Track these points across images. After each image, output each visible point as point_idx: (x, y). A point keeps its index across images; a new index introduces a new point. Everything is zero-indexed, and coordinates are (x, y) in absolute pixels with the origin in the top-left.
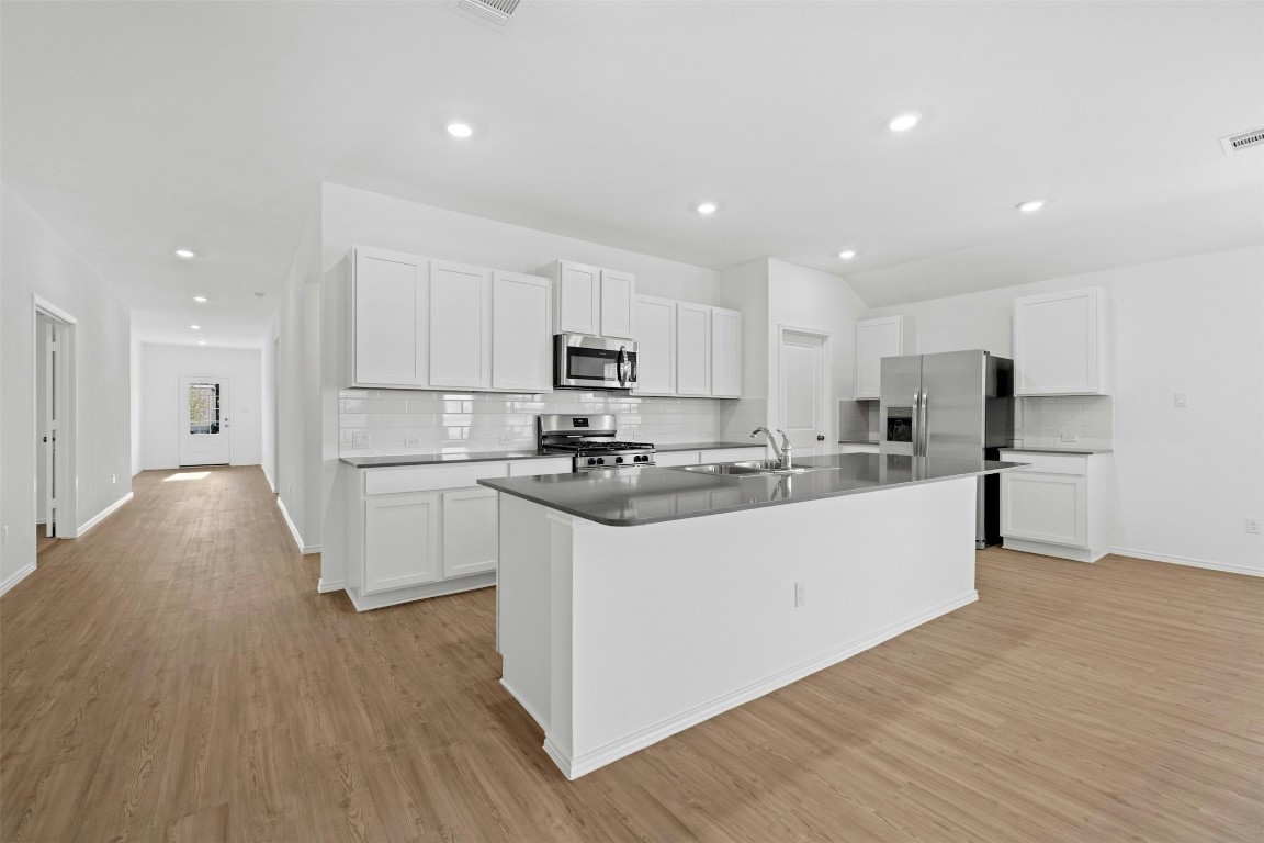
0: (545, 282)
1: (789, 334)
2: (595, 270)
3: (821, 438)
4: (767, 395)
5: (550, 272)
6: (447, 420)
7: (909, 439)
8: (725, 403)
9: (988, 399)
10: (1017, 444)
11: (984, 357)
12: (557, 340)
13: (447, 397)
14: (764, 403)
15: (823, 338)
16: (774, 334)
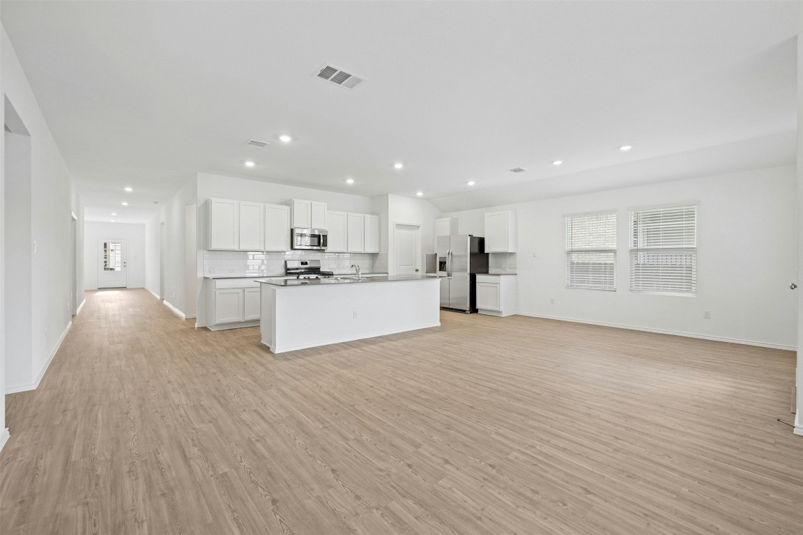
0: (287, 208)
1: (399, 226)
2: (309, 202)
3: (417, 270)
4: (388, 251)
5: (289, 203)
6: (250, 262)
7: (445, 271)
8: (374, 256)
9: (472, 255)
10: (490, 272)
11: (469, 237)
12: (292, 230)
13: (249, 253)
14: (387, 255)
15: (418, 227)
16: (391, 226)
